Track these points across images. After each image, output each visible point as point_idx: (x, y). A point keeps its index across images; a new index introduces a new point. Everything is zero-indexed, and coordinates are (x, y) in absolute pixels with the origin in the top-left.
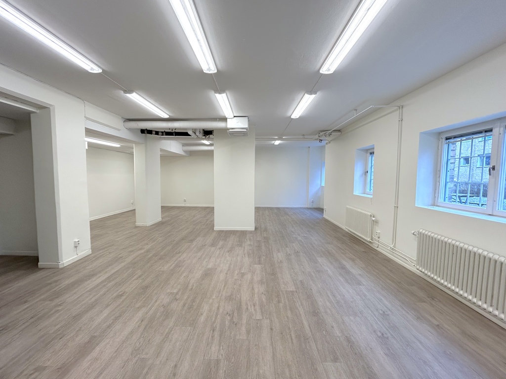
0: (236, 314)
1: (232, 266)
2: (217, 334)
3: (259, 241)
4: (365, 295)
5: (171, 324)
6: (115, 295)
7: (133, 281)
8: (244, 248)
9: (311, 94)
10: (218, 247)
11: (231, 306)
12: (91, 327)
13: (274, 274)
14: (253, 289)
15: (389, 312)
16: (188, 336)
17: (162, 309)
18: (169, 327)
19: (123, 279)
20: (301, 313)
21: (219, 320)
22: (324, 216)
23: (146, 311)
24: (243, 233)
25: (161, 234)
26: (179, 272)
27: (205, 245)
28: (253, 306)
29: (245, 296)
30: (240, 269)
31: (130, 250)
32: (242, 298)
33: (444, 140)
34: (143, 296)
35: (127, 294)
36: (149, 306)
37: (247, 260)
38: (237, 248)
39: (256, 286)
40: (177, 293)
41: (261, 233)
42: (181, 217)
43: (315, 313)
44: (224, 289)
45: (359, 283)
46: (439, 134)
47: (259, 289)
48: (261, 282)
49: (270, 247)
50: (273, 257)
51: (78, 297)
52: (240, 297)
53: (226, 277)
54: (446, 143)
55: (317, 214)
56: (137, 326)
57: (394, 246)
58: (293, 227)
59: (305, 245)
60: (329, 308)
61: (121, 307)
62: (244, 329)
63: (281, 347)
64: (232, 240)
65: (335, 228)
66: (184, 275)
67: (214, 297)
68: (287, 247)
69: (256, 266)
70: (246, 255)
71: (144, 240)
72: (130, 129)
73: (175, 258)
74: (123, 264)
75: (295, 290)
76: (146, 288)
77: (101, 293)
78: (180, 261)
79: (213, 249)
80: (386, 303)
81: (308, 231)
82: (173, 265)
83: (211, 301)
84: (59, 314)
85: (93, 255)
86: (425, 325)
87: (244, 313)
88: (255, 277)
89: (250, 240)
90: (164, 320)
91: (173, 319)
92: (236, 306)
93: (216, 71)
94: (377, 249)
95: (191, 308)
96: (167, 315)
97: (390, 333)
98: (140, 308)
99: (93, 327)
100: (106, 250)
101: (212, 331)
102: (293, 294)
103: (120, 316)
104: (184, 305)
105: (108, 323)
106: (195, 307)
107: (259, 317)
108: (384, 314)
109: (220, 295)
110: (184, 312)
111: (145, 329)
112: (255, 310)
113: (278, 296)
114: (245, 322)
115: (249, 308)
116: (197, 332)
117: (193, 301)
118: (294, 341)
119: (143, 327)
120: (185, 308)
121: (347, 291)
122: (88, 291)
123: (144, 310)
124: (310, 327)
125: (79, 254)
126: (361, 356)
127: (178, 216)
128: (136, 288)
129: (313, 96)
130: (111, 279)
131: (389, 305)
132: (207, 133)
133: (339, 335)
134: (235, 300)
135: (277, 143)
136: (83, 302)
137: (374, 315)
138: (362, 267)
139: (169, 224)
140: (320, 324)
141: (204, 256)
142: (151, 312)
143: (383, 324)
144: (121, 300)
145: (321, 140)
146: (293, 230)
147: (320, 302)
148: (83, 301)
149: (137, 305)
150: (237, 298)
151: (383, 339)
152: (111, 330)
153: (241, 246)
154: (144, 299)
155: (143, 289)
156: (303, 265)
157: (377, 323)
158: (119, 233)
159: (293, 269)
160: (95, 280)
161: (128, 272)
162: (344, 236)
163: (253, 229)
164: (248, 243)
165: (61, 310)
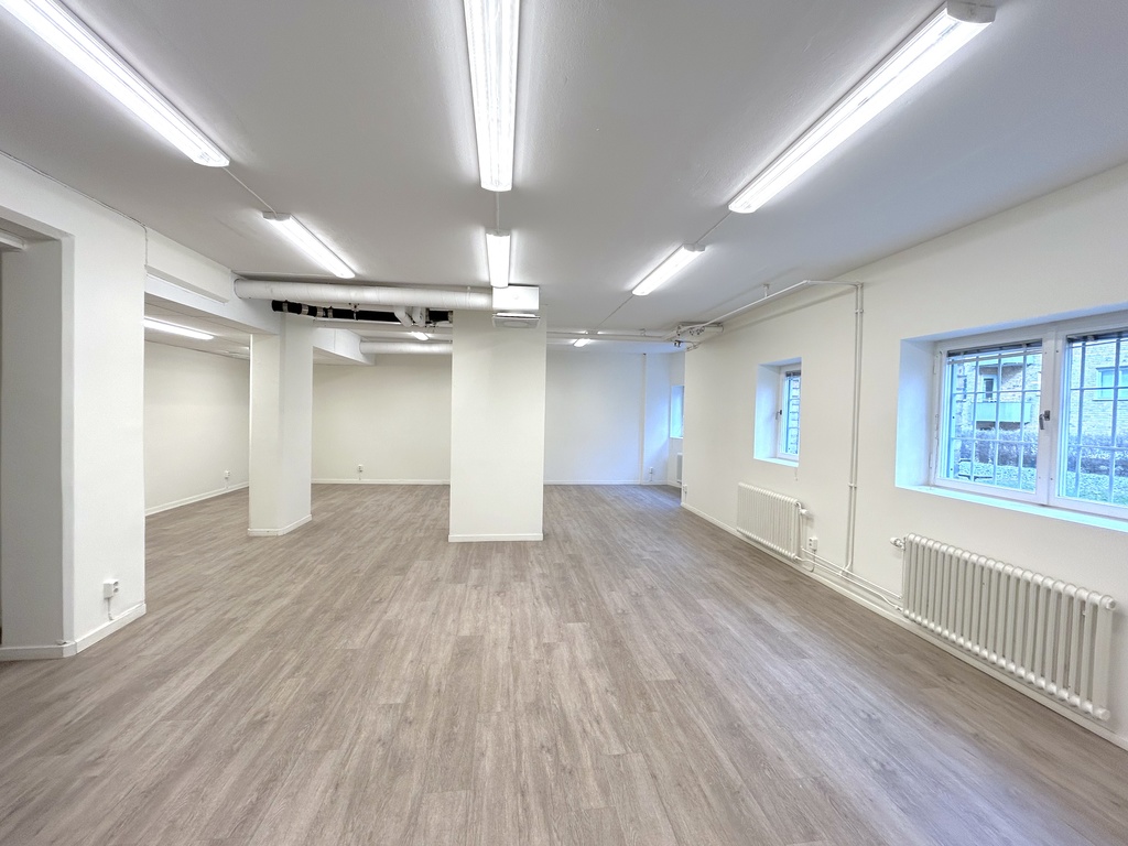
0: (562, 748)
1: (518, 629)
2: (533, 800)
3: (560, 566)
4: (821, 681)
5: (415, 788)
6: (244, 721)
7: (284, 680)
8: (532, 583)
9: (693, 249)
10: (470, 583)
11: (546, 728)
12: (201, 816)
13: (617, 642)
14: (582, 682)
15: (880, 715)
16: (467, 816)
17: (380, 751)
18: (410, 796)
19: (254, 677)
20: (705, 731)
21: (527, 765)
22: (683, 504)
23: (339, 760)
24: (519, 548)
25: (320, 554)
26: (393, 651)
27: (438, 580)
28: (595, 724)
29: (571, 702)
30: (539, 635)
31: (252, 598)
32: (565, 706)
33: (944, 356)
34: (321, 721)
35: (276, 718)
36: (345, 745)
37: (545, 611)
38: (516, 584)
39: (587, 674)
40: (406, 706)
41: (560, 547)
42: (358, 510)
43: (732, 728)
44: (516, 686)
45: (801, 654)
46: (935, 344)
47: (596, 681)
48: (596, 664)
49: (590, 580)
50: (604, 603)
51: (140, 735)
52: (560, 703)
53: (513, 657)
54: (949, 363)
55: (665, 501)
56: (327, 801)
57: (851, 569)
58: (624, 530)
59: (664, 572)
60: (759, 716)
61: (270, 752)
62: (591, 782)
63: (688, 819)
64: (498, 567)
65: (715, 532)
66: (410, 656)
67: (499, 709)
68: (626, 577)
69: (571, 625)
70: (542, 600)
71: (281, 573)
72: (250, 301)
73: (374, 616)
74: (243, 638)
75: (674, 678)
76: (323, 696)
77: (205, 719)
78: (390, 621)
79: (459, 588)
80: (868, 695)
81: (659, 539)
82: (375, 634)
83: (494, 718)
84: (98, 788)
85: (150, 619)
86: (953, 736)
87: (580, 742)
88: (578, 653)
89: (539, 563)
90: (393, 779)
91: (416, 775)
92: (556, 728)
93: (509, 188)
94: (813, 575)
95: (450, 741)
96: (397, 764)
97: (895, 761)
98: (320, 753)
99: (208, 816)
100: (182, 602)
101: (519, 795)
102: (673, 688)
103: (274, 779)
104: (432, 736)
105: (247, 801)
106: (461, 739)
107: (617, 749)
108: (870, 720)
109: (512, 702)
110: (437, 754)
111: (350, 806)
112: (603, 732)
113: (643, 695)
114: (589, 763)
115: (588, 728)
116: (485, 803)
117: (452, 722)
118: (713, 801)
119: (343, 802)
120: (438, 743)
121: (782, 674)
122: (165, 719)
123: (332, 757)
124: (733, 763)
125: (116, 618)
126: (858, 820)
127: (351, 509)
128: (296, 700)
129: (697, 254)
130: (222, 681)
131: (874, 700)
132: (437, 316)
133: (800, 776)
134: (550, 710)
135: (581, 343)
136: (162, 749)
137: (854, 723)
138: (794, 617)
139: (334, 530)
140: (753, 755)
141: (443, 607)
142: (354, 761)
143: (876, 743)
144: (265, 736)
145: (680, 342)
146: (626, 537)
147: (737, 701)
148: (159, 745)
149: (313, 745)
150: (553, 708)
151: (886, 776)
152: (261, 820)
153: (522, 578)
154: (325, 728)
155: (315, 701)
156: (673, 619)
157: (863, 742)
158: (207, 556)
159: (655, 628)
160: (177, 687)
161: (263, 659)
162: (735, 547)
163: (539, 536)
164: (538, 570)
165: (103, 776)
